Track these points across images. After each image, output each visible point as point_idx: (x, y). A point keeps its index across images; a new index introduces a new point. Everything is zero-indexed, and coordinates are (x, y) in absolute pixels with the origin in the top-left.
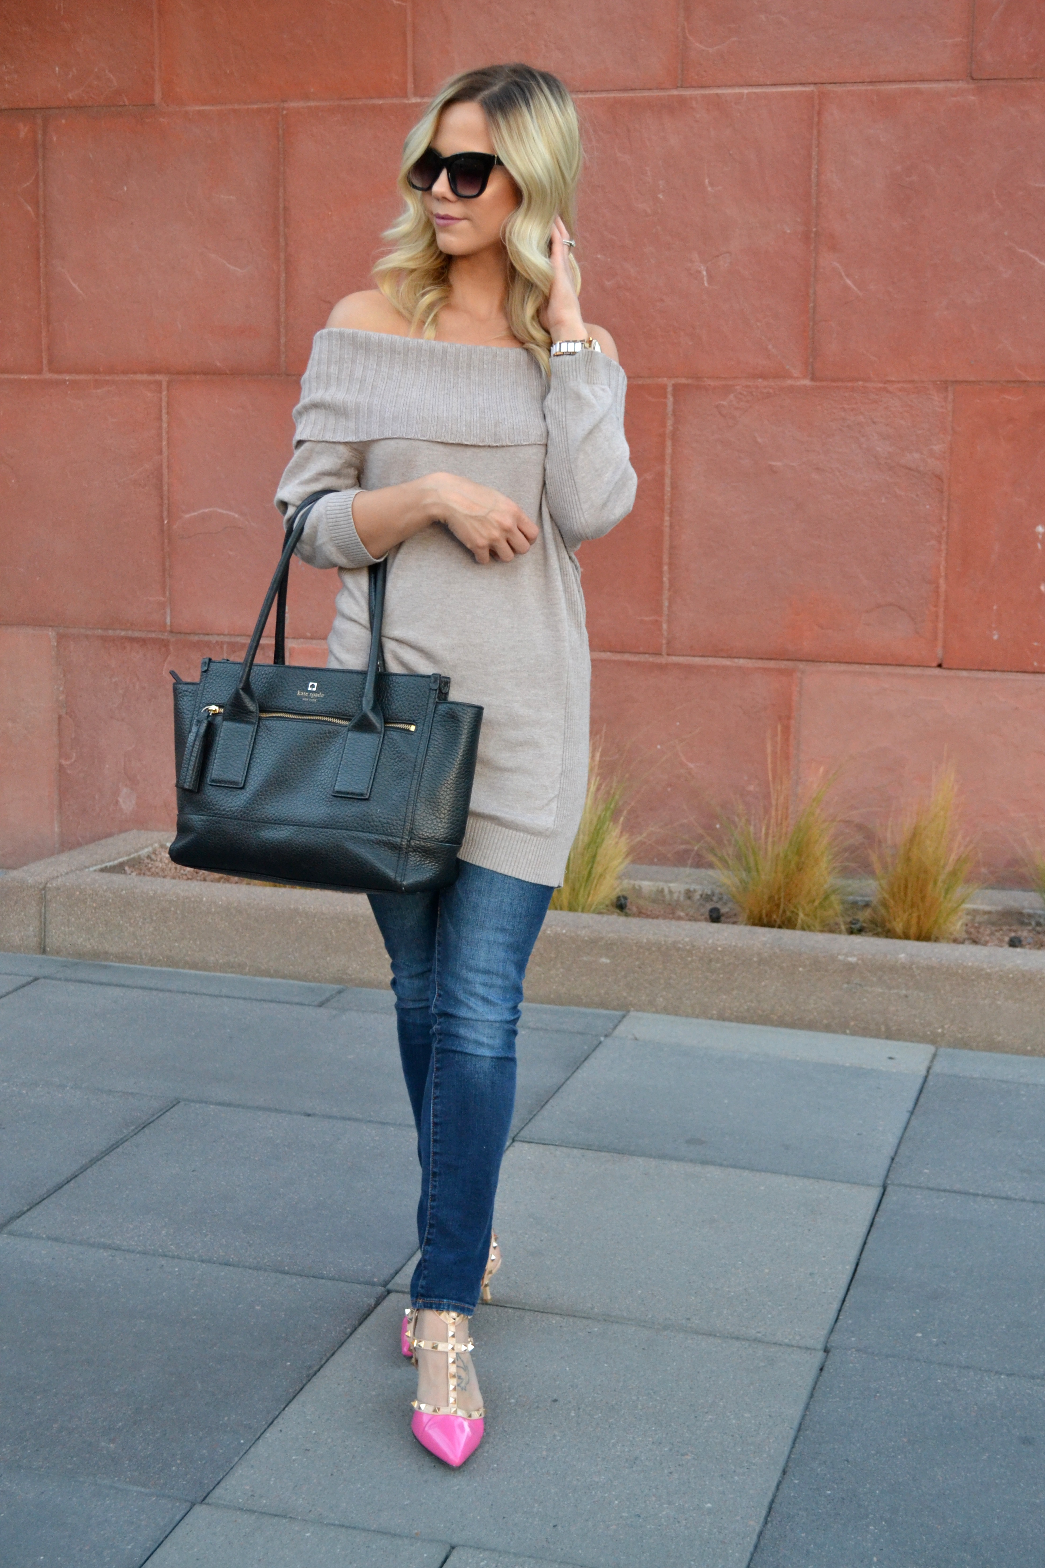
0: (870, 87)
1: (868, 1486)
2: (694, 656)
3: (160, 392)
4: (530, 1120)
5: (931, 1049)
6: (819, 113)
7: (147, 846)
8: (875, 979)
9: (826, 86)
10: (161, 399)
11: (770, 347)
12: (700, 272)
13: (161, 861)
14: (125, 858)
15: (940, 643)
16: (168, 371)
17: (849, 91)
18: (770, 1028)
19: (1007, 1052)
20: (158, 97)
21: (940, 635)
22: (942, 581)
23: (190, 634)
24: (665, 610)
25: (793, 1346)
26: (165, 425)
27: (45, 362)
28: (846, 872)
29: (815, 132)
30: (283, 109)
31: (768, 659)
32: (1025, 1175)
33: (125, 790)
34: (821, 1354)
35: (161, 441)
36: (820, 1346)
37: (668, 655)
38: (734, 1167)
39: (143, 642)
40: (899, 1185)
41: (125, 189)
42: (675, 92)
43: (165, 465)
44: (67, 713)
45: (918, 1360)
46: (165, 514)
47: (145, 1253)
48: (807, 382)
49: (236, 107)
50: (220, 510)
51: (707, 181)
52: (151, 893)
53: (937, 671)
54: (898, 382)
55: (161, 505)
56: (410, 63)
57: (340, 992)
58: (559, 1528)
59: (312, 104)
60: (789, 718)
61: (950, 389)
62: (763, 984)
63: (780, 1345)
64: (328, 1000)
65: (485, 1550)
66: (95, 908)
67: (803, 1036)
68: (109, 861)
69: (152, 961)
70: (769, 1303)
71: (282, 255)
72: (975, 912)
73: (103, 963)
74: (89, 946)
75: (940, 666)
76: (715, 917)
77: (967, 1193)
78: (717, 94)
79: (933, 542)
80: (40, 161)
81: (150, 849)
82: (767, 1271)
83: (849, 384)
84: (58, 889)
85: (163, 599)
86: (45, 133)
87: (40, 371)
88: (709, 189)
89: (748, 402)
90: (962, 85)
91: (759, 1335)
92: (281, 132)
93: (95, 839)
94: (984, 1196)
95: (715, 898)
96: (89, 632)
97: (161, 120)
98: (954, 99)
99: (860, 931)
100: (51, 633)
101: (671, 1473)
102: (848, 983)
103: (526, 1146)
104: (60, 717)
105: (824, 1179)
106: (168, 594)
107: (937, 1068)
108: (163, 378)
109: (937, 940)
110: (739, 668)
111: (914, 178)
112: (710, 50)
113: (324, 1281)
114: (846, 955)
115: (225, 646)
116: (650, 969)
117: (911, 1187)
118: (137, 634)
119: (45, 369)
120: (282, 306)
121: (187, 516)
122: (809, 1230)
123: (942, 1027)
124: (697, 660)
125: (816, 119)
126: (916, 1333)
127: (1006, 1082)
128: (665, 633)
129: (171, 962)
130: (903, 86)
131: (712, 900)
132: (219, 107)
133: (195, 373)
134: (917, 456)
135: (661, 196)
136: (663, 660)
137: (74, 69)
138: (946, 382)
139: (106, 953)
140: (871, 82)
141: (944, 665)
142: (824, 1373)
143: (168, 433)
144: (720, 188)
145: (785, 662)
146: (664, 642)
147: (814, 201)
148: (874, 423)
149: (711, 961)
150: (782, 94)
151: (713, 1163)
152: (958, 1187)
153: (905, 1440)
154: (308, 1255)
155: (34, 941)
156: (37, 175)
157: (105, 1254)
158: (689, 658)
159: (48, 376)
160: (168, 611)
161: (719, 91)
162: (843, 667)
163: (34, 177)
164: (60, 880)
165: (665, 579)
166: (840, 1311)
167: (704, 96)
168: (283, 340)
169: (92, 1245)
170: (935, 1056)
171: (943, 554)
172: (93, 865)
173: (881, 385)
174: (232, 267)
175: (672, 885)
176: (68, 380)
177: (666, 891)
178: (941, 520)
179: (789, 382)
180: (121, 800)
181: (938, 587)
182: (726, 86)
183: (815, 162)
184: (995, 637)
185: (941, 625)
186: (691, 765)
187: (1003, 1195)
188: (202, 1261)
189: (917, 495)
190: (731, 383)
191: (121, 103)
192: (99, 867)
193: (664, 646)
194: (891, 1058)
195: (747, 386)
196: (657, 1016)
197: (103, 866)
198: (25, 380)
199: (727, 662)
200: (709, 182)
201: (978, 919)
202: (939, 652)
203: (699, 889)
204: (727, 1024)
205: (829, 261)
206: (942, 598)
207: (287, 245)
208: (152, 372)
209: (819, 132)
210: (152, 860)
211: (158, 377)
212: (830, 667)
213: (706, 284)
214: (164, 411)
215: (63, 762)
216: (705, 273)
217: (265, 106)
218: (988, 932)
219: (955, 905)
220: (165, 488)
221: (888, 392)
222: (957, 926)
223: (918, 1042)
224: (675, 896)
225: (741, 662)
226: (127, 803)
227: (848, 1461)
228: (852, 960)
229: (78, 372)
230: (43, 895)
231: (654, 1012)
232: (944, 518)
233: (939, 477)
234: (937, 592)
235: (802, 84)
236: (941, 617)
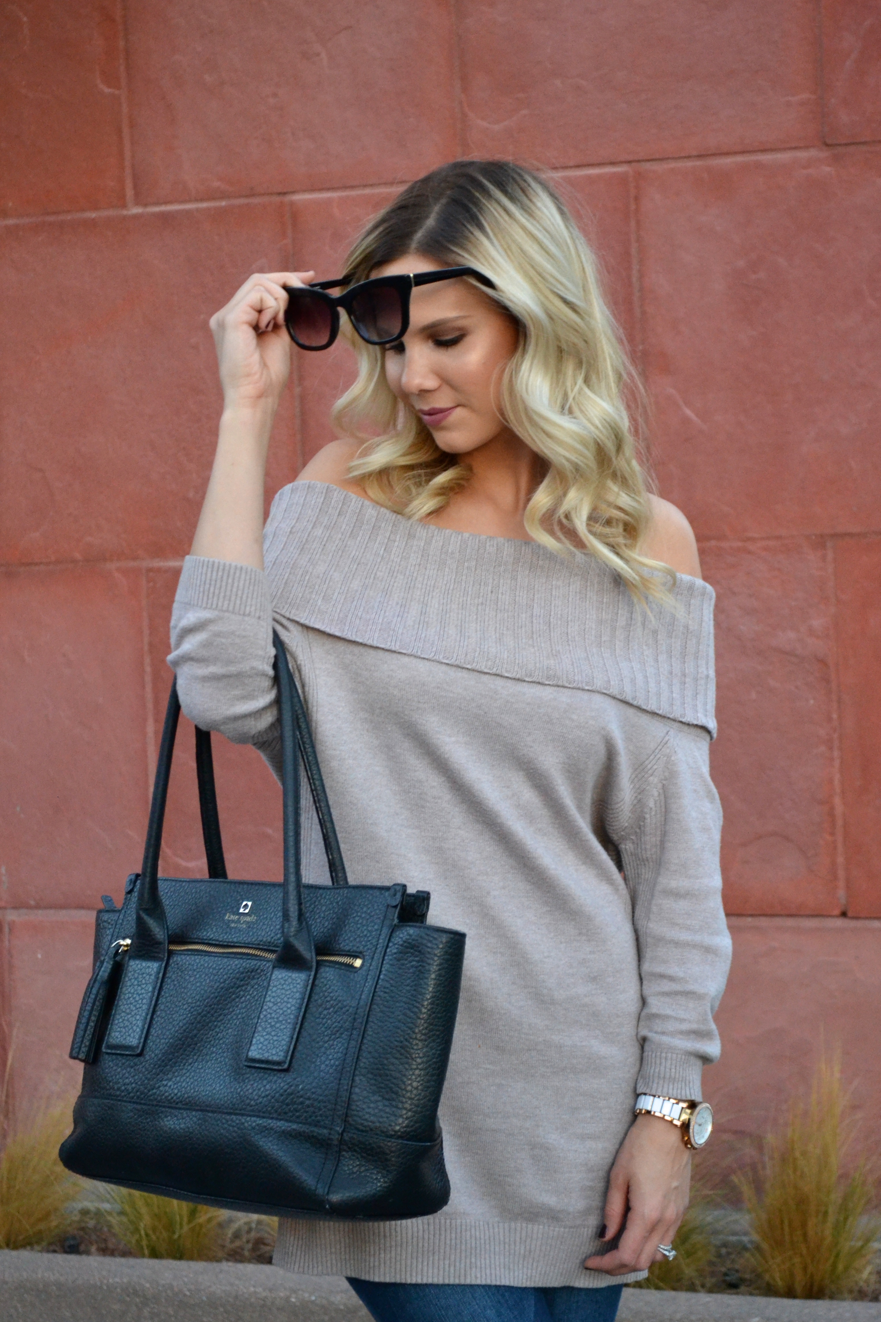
0: (698, 163)
6: (637, 199)
9: (643, 163)
15: (841, 883)
17: (671, 169)
21: (841, 873)
22: (837, 801)
29: (633, 224)
53: (840, 923)
54: (762, 539)
56: (127, 163)
59: (11, 222)
61: (829, 544)
75: (844, 914)
79: (823, 748)
90: (812, 153)
98: (805, 172)
111: (762, 275)
112: (496, 127)
125: (633, 207)
130: (739, 159)
134: (792, 635)
138: (822, 536)
140: (700, 157)
141: (849, 914)
147: (638, 311)
148: (734, 593)
150: (589, 177)
171: (837, 763)
173: (740, 544)
178: (830, 719)
181: (832, 808)
183: (635, 261)
185: (840, 860)
189: (797, 687)
202: (841, 893)
205: (663, 387)
206: (840, 822)
209: (638, 222)
219: (858, 1246)
221: (749, 552)
222: (865, 1273)
232: (835, 716)
233: (822, 662)
234: (831, 814)
235: (613, 163)
236: (840, 848)
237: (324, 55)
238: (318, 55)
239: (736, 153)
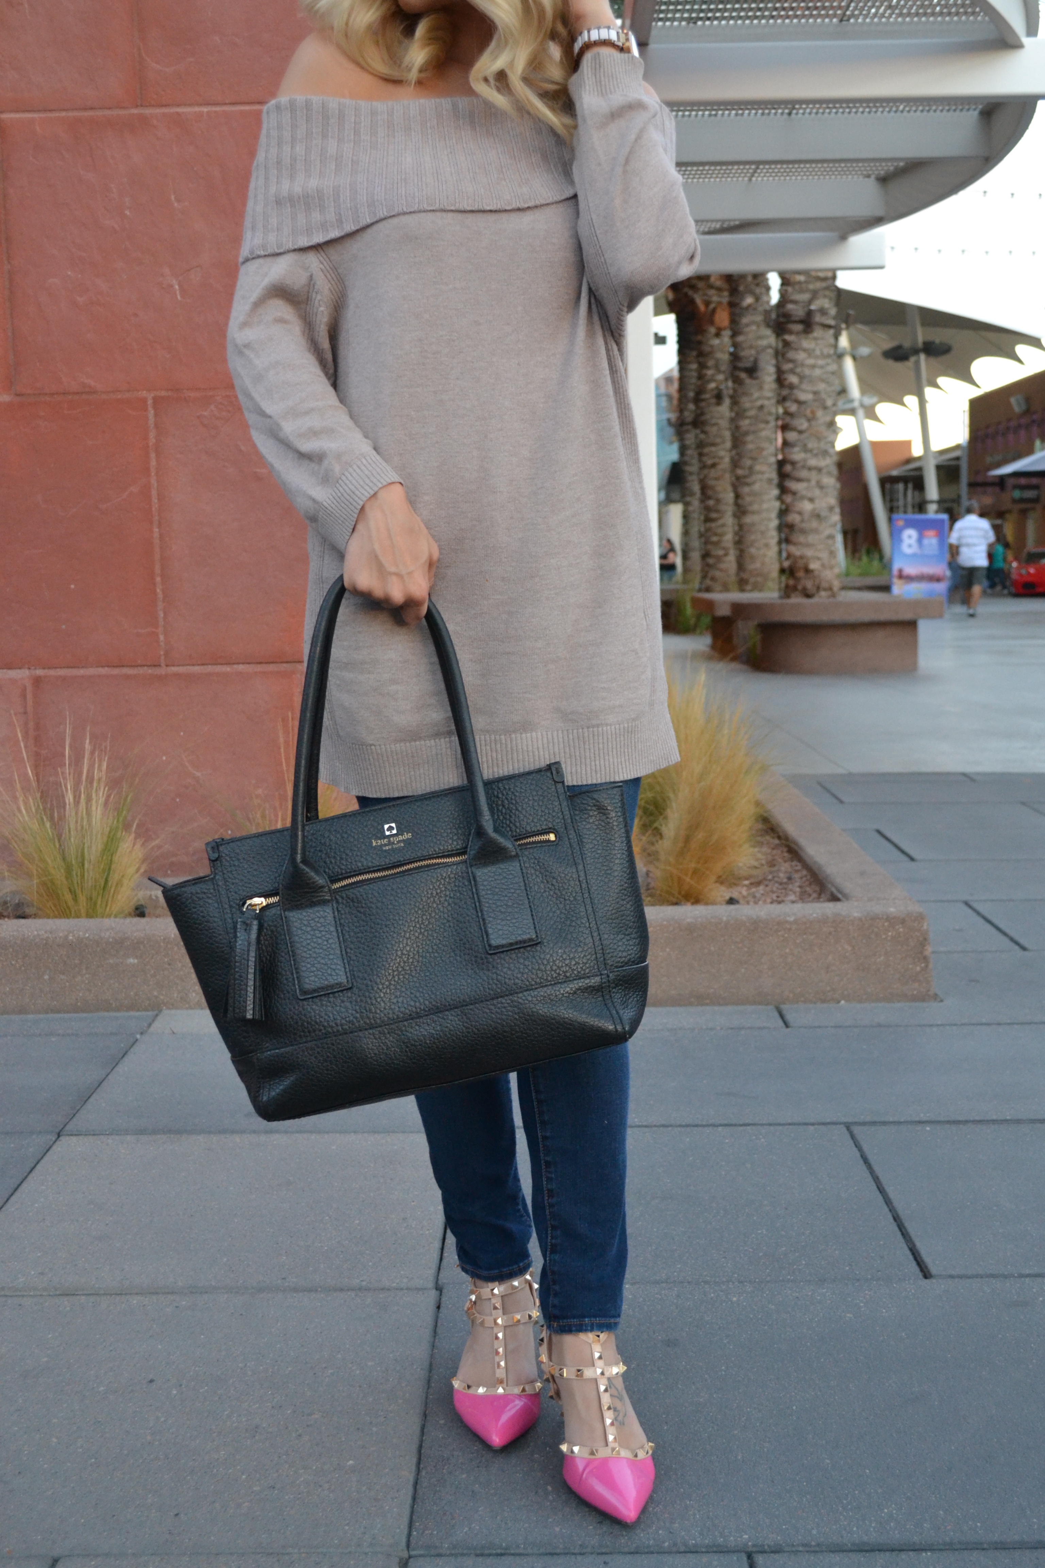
2: (193, 665)
4: (74, 1115)
12: (172, 286)
24: (161, 622)
25: (402, 1289)
31: (266, 663)
34: (434, 1293)
36: (431, 1284)
37: (167, 666)
42: (135, 111)
51: (173, 197)
58: (182, 1516)
63: (388, 1290)
65: (96, 1556)
70: (367, 1252)
78: (178, 113)
82: (357, 1222)
88: (176, 204)
89: (229, 411)
91: (364, 1283)
101: (300, 1435)
103: (74, 1139)
105: (393, 1132)
112: (167, 70)
116: (180, 965)
124: (196, 669)
128: (162, 644)
135: (127, 213)
136: (162, 671)
142: (441, 1309)
144: (187, 204)
145: (285, 665)
146: (162, 653)
150: (241, 112)
158: (188, 667)
161: (179, 110)
165: (158, 590)
166: (442, 1249)
167: (164, 115)
182: (185, 105)
186: (198, 774)
190: (211, 393)
193: (163, 658)
195: (228, 396)
196: (191, 1012)
199: (227, 669)
200: (175, 198)
213: (179, 297)
216: (177, 287)
225: (241, 667)
231: (187, 1009)
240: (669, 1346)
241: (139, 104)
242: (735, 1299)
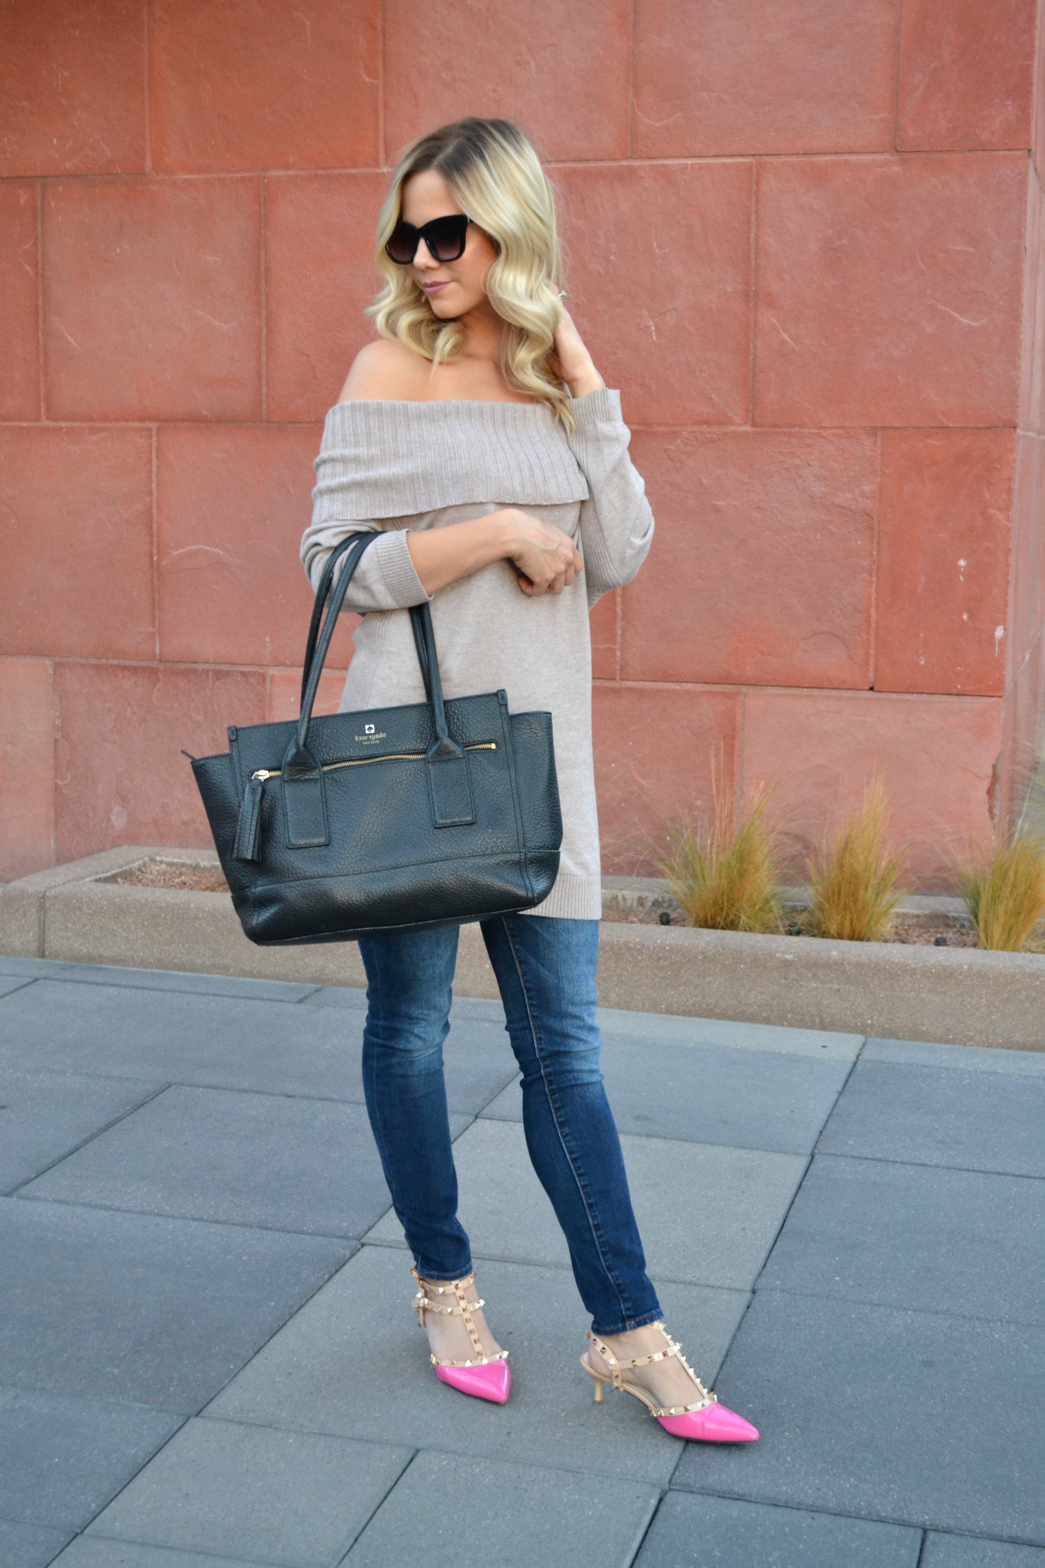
0: (804, 159)
1: (786, 1400)
2: (646, 681)
3: (150, 438)
4: (492, 1100)
5: (861, 1038)
6: (757, 182)
7: (137, 860)
8: (810, 975)
9: (763, 157)
10: (151, 444)
11: (714, 396)
12: (648, 327)
13: (151, 873)
14: (118, 870)
15: (872, 668)
16: (157, 419)
17: (784, 162)
18: (714, 1021)
19: (930, 1041)
20: (148, 165)
21: (872, 661)
22: (873, 611)
23: (178, 662)
24: (619, 639)
25: (724, 1288)
26: (154, 469)
27: (43, 410)
28: (785, 880)
29: (754, 199)
30: (265, 177)
31: (713, 683)
32: (940, 1145)
33: (117, 809)
34: (749, 1295)
35: (151, 483)
36: (748, 1287)
37: (622, 680)
38: (676, 1139)
39: (134, 670)
40: (827, 1154)
41: (118, 250)
42: (625, 163)
43: (155, 505)
44: (62, 737)
45: (835, 1299)
46: (155, 551)
47: (142, 1213)
48: (748, 428)
49: (221, 175)
50: (205, 547)
51: (655, 244)
52: (143, 901)
53: (869, 694)
54: (832, 428)
55: (151, 542)
56: (381, 135)
57: (317, 990)
58: (512, 1435)
59: (291, 173)
60: (733, 738)
61: (879, 434)
62: (707, 980)
63: (713, 1287)
64: (306, 997)
65: (446, 1452)
66: (91, 915)
67: (743, 1028)
68: (103, 873)
69: (144, 964)
70: (704, 1253)
71: (264, 312)
72: (905, 916)
73: (98, 966)
74: (85, 950)
75: (872, 689)
76: (665, 920)
77: (886, 1161)
78: (664, 165)
79: (865, 575)
80: (39, 225)
81: (141, 862)
82: (703, 1226)
83: (787, 430)
84: (55, 897)
85: (152, 629)
86: (43, 198)
87: (38, 419)
88: (657, 251)
89: (693, 446)
90: (886, 156)
91: (694, 1279)
92: (262, 199)
93: (90, 853)
94: (902, 1163)
95: (665, 905)
96: (84, 661)
97: (152, 187)
98: (881, 170)
99: (798, 933)
100: (48, 662)
102: (785, 979)
103: (488, 1122)
104: (56, 740)
105: (757, 1149)
106: (157, 624)
107: (866, 1055)
108: (153, 425)
109: (869, 940)
110: (688, 692)
111: (844, 241)
112: (658, 124)
113: (304, 1236)
114: (783, 953)
115: (211, 674)
116: (604, 967)
117: (836, 1155)
118: (128, 663)
119: (43, 417)
120: (264, 358)
121: (175, 553)
122: (743, 1192)
123: (872, 1018)
124: (647, 685)
125: (754, 188)
126: (834, 1277)
127: (927, 1067)
128: (618, 659)
129: (160, 964)
130: (834, 158)
131: (662, 906)
132: (205, 176)
133: (183, 420)
134: (849, 495)
135: (612, 258)
136: (616, 684)
137: (71, 142)
138: (874, 428)
139: (101, 956)
140: (805, 154)
141: (875, 689)
142: (750, 1310)
143: (157, 476)
144: (667, 250)
145: (730, 686)
146: (618, 668)
147: (753, 263)
148: (809, 465)
149: (659, 959)
150: (723, 164)
151: (658, 1137)
152: (879, 1155)
153: (821, 1363)
154: (290, 1214)
155: (33, 946)
156: (36, 238)
157: (106, 1214)
158: (641, 682)
159: (46, 423)
160: (158, 642)
161: (666, 162)
162: (783, 691)
163: (33, 240)
164: (58, 889)
165: (618, 610)
166: (767, 1259)
167: (651, 166)
168: (264, 390)
169: (95, 1207)
170: (864, 1044)
171: (874, 586)
172: (88, 876)
173: (816, 431)
174: (216, 323)
175: (625, 892)
176: (65, 428)
177: (620, 897)
178: (871, 555)
179: (731, 428)
180: (113, 818)
181: (869, 616)
182: (673, 157)
183: (753, 227)
184: (922, 662)
185: (872, 652)
186: (643, 782)
187: (919, 1162)
188: (194, 1220)
189: (850, 532)
190: (678, 429)
191: (115, 172)
192: (94, 878)
193: (618, 672)
194: (824, 1047)
195: (693, 432)
196: (610, 1010)
197: (98, 877)
198: (23, 428)
199: (676, 686)
200: (657, 245)
201: (908, 922)
202: (871, 674)
203: (651, 897)
204: (674, 1017)
205: (768, 318)
206: (873, 625)
207: (268, 302)
208: (142, 419)
209: (757, 199)
210: (142, 872)
211: (148, 424)
212: (771, 690)
213: (655, 338)
214: (154, 455)
215: (59, 782)
216: (653, 328)
217: (248, 174)
218: (917, 933)
219: (884, 909)
220: (155, 526)
221: (823, 437)
222: (888, 927)
223: (849, 1032)
224: (629, 903)
225: (689, 686)
226: (119, 820)
227: (769, 1381)
228: (789, 957)
229: (75, 420)
230: (42, 902)
231: (607, 1007)
232: (875, 553)
233: (870, 516)
234: (868, 621)
235: (742, 156)
236: (872, 644)
237: (533, 64)
238: (529, 63)
239: (831, 153)
240: (925, 1366)
241: (629, 156)
242: (997, 1336)
